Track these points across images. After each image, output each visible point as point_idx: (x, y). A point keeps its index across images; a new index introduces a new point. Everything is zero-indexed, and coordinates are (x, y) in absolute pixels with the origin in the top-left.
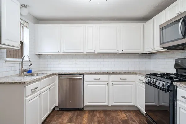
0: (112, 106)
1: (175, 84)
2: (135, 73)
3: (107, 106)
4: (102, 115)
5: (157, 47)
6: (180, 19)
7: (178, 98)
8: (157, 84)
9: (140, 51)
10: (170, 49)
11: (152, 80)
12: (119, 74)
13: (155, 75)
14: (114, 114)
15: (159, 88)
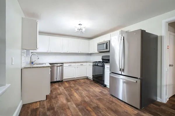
0: (77, 78)
1: (104, 64)
2: (86, 62)
3: (74, 78)
4: (73, 82)
5: (96, 51)
6: (105, 43)
7: (105, 68)
8: (99, 65)
9: (88, 52)
10: (100, 52)
11: (96, 64)
12: (80, 62)
13: (96, 62)
14: (78, 81)
15: (100, 66)
